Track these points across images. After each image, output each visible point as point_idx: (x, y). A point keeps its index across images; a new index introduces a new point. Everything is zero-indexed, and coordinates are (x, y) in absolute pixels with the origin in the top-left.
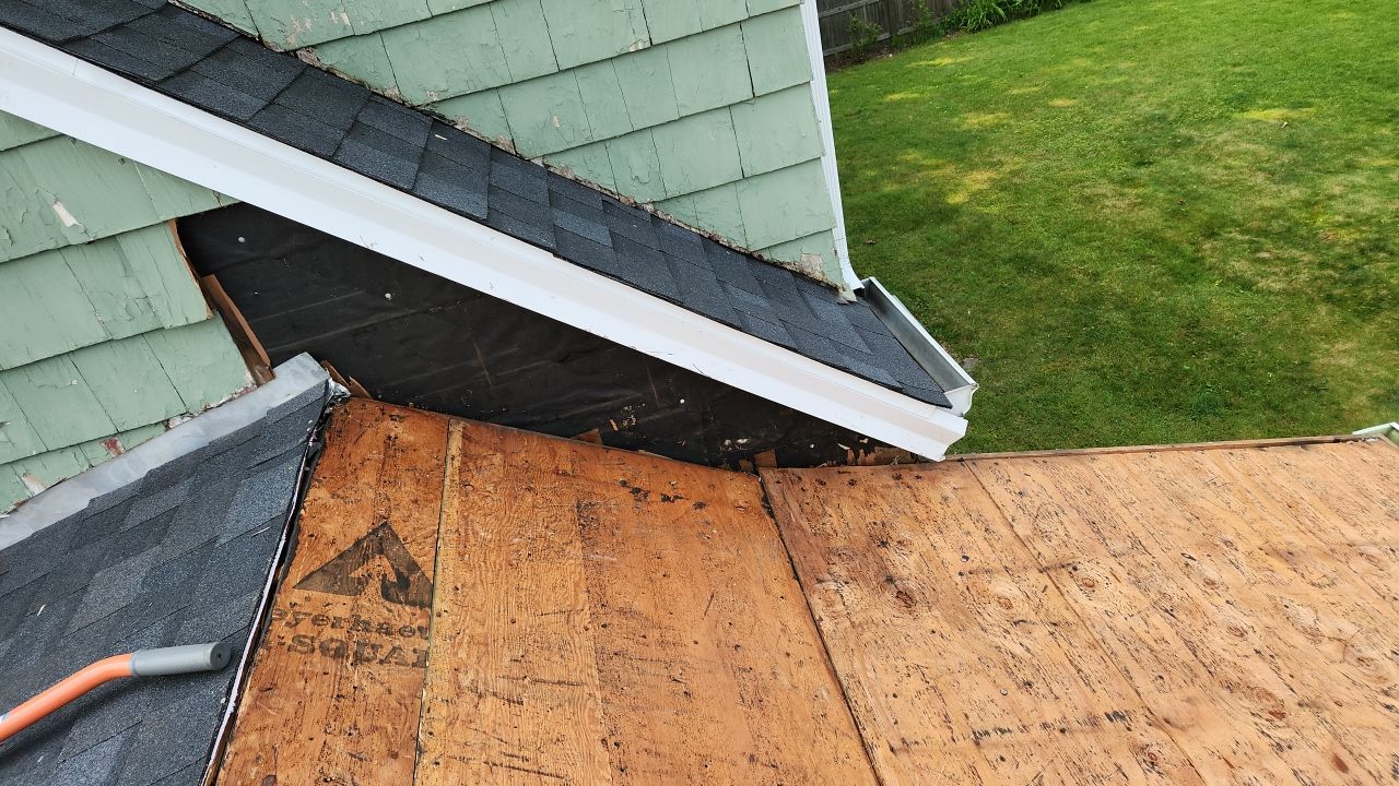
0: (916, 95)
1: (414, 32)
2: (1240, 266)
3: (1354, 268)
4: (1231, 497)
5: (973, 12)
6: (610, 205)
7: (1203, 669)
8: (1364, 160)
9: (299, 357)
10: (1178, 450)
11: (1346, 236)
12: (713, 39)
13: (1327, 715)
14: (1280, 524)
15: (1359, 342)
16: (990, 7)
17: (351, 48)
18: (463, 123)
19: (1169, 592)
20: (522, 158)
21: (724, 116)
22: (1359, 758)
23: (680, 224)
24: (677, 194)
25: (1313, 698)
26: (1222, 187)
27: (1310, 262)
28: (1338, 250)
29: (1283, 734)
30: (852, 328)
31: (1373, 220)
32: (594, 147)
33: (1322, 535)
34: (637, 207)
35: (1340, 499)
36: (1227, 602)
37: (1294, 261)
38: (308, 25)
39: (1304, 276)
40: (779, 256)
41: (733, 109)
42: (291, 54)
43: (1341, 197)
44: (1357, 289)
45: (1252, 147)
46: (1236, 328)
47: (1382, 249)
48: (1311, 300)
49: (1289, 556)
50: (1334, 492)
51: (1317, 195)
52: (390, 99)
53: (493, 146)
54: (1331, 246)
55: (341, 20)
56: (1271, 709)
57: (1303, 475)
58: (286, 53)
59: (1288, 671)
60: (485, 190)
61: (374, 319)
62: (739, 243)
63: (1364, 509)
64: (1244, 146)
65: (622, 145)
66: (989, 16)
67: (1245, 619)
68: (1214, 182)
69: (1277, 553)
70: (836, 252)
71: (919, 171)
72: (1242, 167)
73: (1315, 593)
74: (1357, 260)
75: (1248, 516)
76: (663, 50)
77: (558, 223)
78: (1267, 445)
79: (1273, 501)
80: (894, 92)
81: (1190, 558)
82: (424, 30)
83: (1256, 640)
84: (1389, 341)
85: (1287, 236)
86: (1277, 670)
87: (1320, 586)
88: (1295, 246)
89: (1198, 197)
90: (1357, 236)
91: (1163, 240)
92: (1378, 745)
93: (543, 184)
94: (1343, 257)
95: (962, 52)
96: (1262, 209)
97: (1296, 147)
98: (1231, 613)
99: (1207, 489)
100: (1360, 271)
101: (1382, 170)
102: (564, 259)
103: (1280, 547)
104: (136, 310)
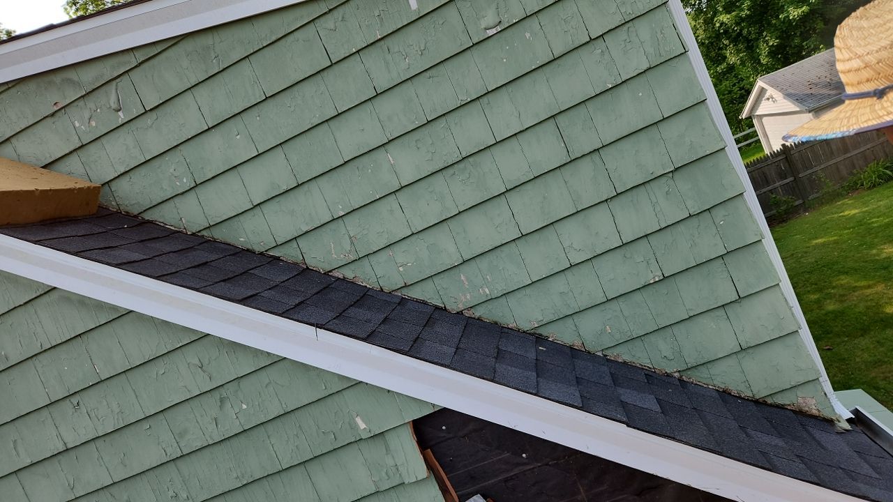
0: (835, 238)
1: (523, 292)
5: (866, 176)
6: (651, 379)
9: (474, 497)
12: (705, 269)
16: (878, 171)
17: (490, 306)
18: (552, 337)
20: (589, 352)
21: (721, 312)
23: (701, 384)
24: (695, 364)
30: (855, 454)
32: (634, 341)
34: (668, 375)
38: (468, 297)
40: (780, 400)
41: (726, 307)
42: (460, 313)
52: (511, 329)
53: (571, 348)
55: (485, 292)
58: (458, 313)
60: (575, 383)
61: (516, 471)
62: (747, 393)
65: (652, 338)
66: (879, 177)
70: (825, 394)
71: (854, 291)
76: (672, 279)
77: (623, 398)
80: (817, 238)
82: (528, 291)
93: (605, 369)
95: (865, 204)
102: (634, 428)
104: (391, 474)
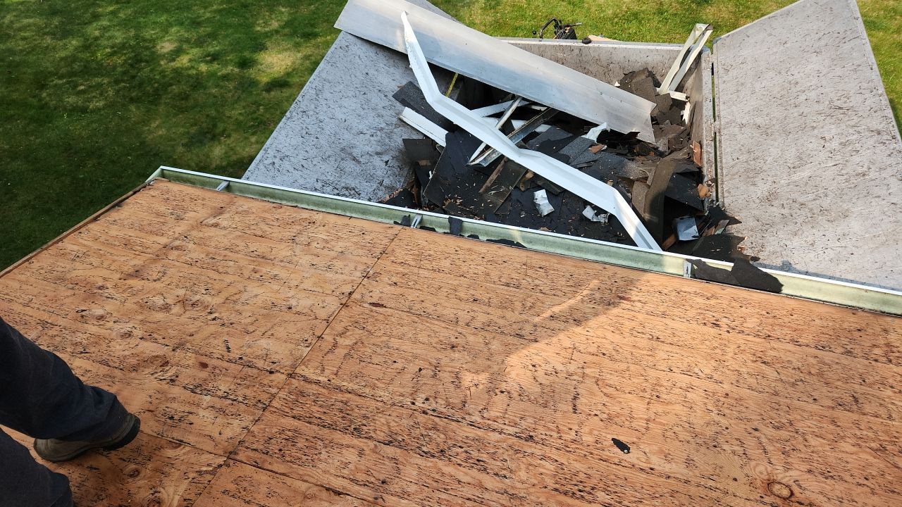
2: (71, 100)
3: (133, 77)
4: (92, 259)
7: (116, 371)
8: (100, 10)
10: (46, 249)
11: (119, 60)
13: (188, 345)
14: (124, 258)
15: (161, 118)
19: (79, 340)
22: (210, 356)
25: (178, 341)
26: (29, 53)
27: (109, 83)
28: (119, 69)
29: (171, 372)
31: (127, 45)
33: (148, 250)
35: (150, 224)
36: (115, 322)
37: (100, 85)
39: (111, 93)
43: (101, 37)
44: (143, 89)
45: (31, 21)
46: (94, 139)
47: (141, 61)
48: (123, 105)
49: (137, 274)
50: (145, 223)
51: (88, 40)
54: (114, 68)
56: (161, 364)
57: (126, 222)
59: (161, 337)
63: (164, 223)
64: (26, 21)
67: (128, 325)
68: (21, 51)
69: (130, 276)
72: (33, 36)
73: (158, 285)
74: (133, 72)
75: (105, 265)
78: (99, 216)
79: (116, 248)
81: (83, 311)
83: (138, 333)
84: (174, 111)
85: (87, 71)
86: (155, 341)
87: (159, 279)
88: (95, 75)
89: (18, 65)
90: (123, 58)
91: (14, 101)
92: (216, 342)
94: (125, 73)
96: (62, 59)
97: (57, 13)
98: (119, 327)
99: (75, 263)
100: (138, 78)
101: (113, 13)
103: (130, 271)
